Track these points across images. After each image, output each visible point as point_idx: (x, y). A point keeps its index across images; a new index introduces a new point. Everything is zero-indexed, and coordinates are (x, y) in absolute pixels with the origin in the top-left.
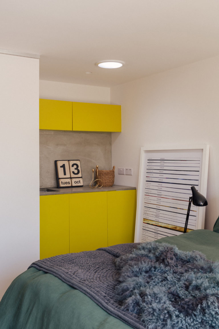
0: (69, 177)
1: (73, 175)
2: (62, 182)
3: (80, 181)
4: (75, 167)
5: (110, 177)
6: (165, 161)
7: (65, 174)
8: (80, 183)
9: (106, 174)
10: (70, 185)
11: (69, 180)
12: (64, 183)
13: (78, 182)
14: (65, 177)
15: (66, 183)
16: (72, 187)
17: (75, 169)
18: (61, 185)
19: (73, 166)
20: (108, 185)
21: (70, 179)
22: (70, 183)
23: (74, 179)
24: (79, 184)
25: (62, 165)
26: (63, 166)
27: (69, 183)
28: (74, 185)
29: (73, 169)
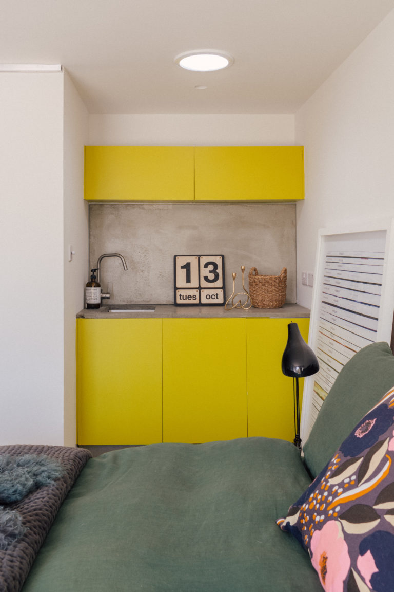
0: (197, 286)
1: (204, 284)
2: (180, 295)
3: (217, 295)
4: (211, 267)
5: (271, 289)
6: (345, 260)
7: (188, 280)
8: (217, 298)
9: (263, 283)
10: (197, 301)
11: (196, 292)
12: (184, 298)
13: (213, 297)
14: (188, 285)
15: (189, 297)
16: (200, 305)
17: (211, 272)
18: (179, 301)
19: (206, 266)
20: (266, 305)
21: (198, 290)
22: (196, 298)
23: (205, 291)
24: (215, 301)
25: (184, 264)
26: (187, 267)
27: (194, 297)
28: (204, 301)
29: (205, 272)
